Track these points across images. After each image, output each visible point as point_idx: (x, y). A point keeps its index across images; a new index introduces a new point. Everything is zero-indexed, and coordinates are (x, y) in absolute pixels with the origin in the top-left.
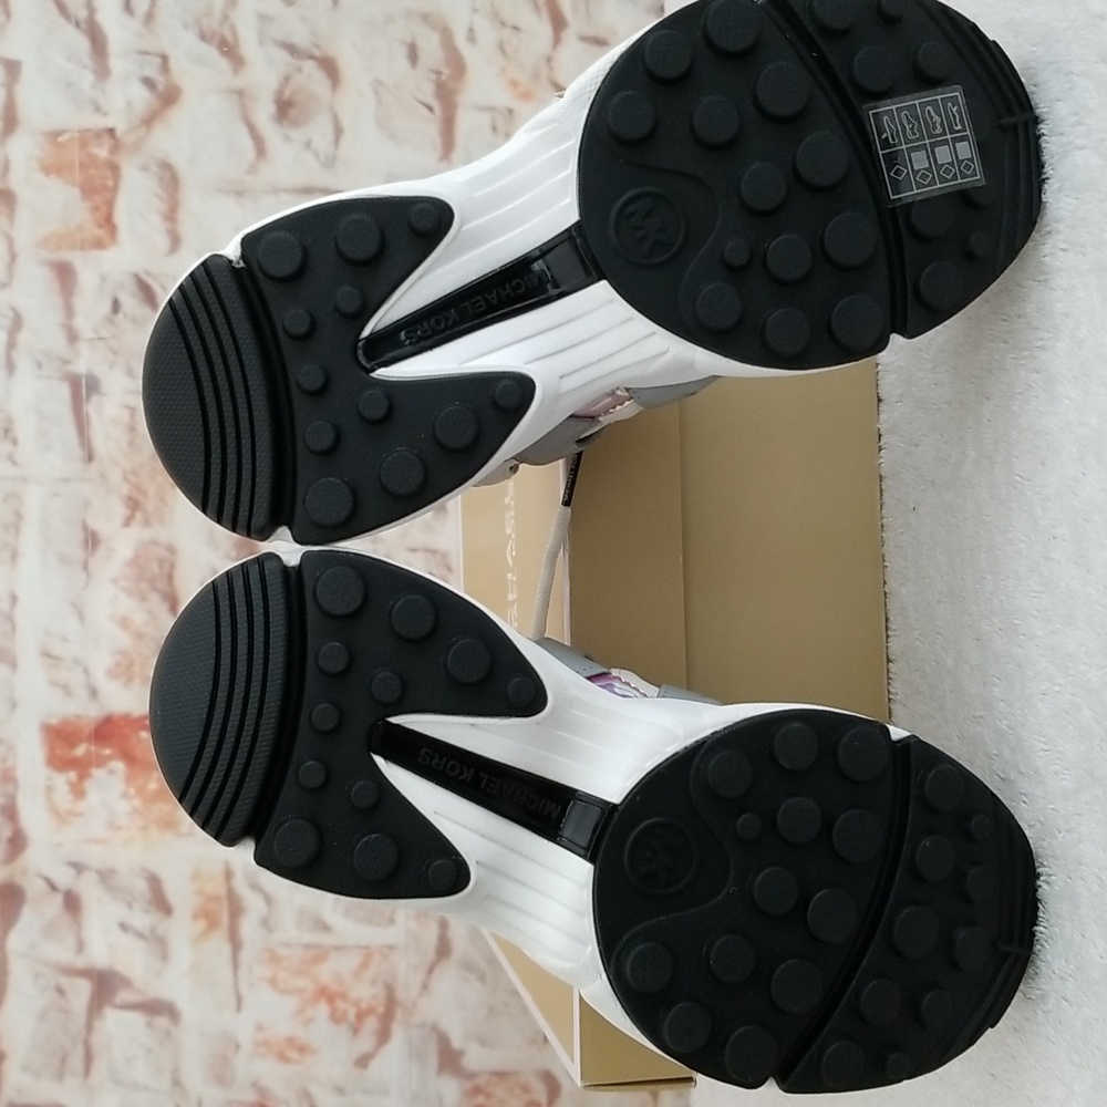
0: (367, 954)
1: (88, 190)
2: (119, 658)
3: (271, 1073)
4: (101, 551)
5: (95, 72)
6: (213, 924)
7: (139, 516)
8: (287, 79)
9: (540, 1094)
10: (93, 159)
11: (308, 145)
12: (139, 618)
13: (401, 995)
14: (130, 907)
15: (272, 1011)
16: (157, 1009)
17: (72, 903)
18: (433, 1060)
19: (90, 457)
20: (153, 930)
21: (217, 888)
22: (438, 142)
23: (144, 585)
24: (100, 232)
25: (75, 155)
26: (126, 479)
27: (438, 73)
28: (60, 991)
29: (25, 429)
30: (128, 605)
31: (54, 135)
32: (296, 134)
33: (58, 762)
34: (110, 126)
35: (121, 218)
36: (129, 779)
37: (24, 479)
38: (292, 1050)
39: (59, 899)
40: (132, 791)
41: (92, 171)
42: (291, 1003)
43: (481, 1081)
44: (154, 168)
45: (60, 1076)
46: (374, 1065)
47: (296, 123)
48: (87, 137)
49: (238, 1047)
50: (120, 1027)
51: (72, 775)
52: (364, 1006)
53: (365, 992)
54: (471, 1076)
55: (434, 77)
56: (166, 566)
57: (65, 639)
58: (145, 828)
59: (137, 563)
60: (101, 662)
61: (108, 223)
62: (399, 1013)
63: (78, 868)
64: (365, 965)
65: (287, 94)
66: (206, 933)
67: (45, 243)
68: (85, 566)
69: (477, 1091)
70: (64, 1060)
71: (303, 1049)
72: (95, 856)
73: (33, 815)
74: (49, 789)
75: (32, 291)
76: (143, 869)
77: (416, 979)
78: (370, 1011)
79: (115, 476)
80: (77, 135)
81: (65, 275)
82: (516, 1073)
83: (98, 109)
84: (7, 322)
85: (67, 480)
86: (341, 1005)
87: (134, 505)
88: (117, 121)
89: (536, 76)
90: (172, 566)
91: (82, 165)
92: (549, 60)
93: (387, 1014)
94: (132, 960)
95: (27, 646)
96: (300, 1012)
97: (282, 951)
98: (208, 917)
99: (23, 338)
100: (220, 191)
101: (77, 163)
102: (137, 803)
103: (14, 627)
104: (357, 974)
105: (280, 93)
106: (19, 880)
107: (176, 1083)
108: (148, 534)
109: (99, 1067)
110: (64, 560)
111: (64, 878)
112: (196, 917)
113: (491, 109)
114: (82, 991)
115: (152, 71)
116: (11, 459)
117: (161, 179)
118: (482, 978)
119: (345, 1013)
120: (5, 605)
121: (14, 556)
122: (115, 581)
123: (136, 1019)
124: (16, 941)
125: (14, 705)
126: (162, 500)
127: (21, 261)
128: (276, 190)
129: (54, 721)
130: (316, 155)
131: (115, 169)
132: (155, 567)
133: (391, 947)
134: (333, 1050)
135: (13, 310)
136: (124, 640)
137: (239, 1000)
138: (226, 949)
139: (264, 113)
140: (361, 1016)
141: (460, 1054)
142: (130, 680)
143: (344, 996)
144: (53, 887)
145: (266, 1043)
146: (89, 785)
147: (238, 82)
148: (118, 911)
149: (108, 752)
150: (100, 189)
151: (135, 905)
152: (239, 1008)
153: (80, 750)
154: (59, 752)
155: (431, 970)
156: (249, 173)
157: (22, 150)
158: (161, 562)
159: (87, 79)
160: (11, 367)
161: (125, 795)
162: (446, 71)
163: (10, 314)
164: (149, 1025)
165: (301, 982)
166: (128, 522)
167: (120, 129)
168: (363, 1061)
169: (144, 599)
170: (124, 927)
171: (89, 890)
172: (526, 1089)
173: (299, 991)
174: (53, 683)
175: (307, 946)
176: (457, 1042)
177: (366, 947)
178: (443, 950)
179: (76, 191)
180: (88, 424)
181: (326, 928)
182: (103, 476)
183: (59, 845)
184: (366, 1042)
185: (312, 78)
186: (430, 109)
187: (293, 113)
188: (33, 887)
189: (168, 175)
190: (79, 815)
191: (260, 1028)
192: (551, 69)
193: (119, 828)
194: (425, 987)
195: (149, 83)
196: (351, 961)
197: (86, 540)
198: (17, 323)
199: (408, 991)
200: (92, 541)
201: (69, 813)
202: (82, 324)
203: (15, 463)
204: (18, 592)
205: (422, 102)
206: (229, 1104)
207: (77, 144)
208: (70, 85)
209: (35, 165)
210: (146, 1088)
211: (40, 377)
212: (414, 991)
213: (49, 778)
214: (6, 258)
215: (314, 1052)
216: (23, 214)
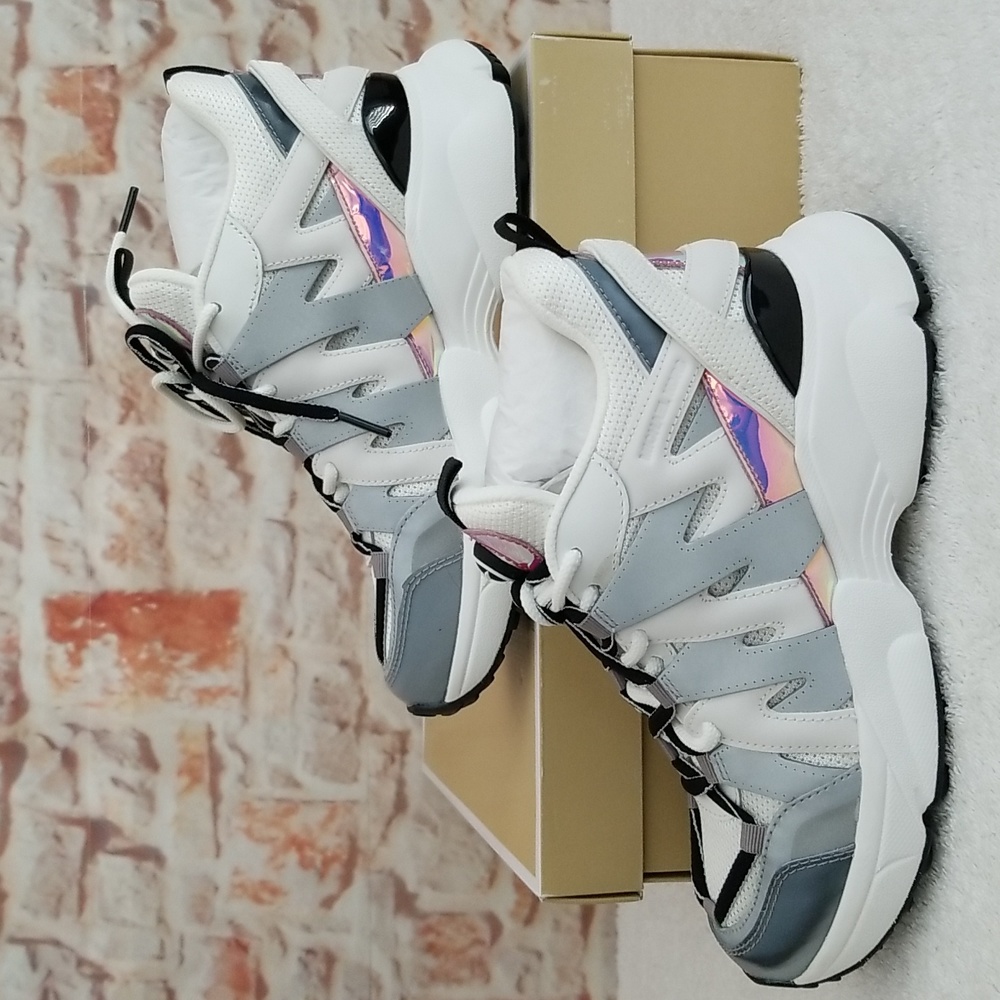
0: (333, 807)
1: (91, 120)
2: (114, 541)
3: (245, 912)
4: (99, 446)
5: (99, 15)
6: (195, 779)
7: (133, 414)
8: (271, 25)
9: (485, 932)
10: (95, 92)
12: (132, 506)
13: (362, 844)
14: (121, 763)
15: (247, 857)
16: (145, 855)
17: (69, 760)
18: (390, 902)
19: (90, 361)
20: (142, 785)
21: (200, 747)
23: (137, 477)
24: (101, 159)
25: (80, 89)
26: (122, 382)
27: (406, 24)
28: (58, 838)
29: (31, 335)
30: (122, 495)
31: (60, 71)
33: (57, 634)
34: (112, 63)
35: (120, 146)
36: (122, 649)
37: (30, 380)
38: (264, 892)
39: (57, 756)
40: (124, 660)
41: (95, 104)
42: (265, 851)
43: (432, 921)
44: (151, 102)
45: (56, 914)
46: (338, 906)
48: (90, 73)
49: (216, 889)
50: (110, 870)
51: (71, 646)
52: (329, 854)
53: (330, 842)
54: (423, 916)
55: (402, 27)
56: (157, 461)
57: (65, 524)
58: (135, 694)
59: (131, 456)
60: (98, 544)
61: (108, 151)
62: (360, 860)
63: (75, 728)
64: (331, 817)
65: (271, 38)
66: (188, 788)
67: (51, 167)
68: (85, 459)
69: (428, 930)
70: (60, 899)
71: (275, 891)
72: (90, 718)
73: (34, 681)
74: (49, 659)
75: (39, 210)
76: (134, 730)
77: (376, 830)
78: (335, 858)
79: (112, 379)
80: (81, 71)
81: (68, 197)
82: (462, 914)
83: (100, 48)
84: (16, 238)
85: (68, 381)
86: (309, 853)
87: (128, 405)
88: (118, 59)
89: (494, 30)
90: (163, 461)
91: (86, 98)
92: (506, 15)
93: (350, 860)
94: (122, 811)
95: (31, 529)
96: (272, 858)
97: (257, 805)
98: (190, 772)
99: (30, 252)
101: (81, 96)
102: (129, 671)
103: (20, 512)
104: (324, 825)
105: (264, 37)
106: (21, 739)
107: (161, 920)
108: (141, 431)
109: (92, 907)
110: (66, 453)
111: (62, 737)
112: (180, 773)
114: (77, 838)
115: (150, 15)
116: (17, 360)
117: (156, 112)
118: (434, 830)
119: (313, 860)
120: (12, 492)
121: (21, 449)
122: (111, 473)
123: (125, 864)
124: (18, 793)
125: (19, 581)
126: (154, 401)
127: (30, 182)
129: (55, 597)
131: (115, 102)
132: (147, 461)
133: (354, 802)
134: (301, 892)
135: (22, 227)
136: (119, 525)
137: (218, 847)
138: (207, 803)
139: (250, 54)
140: (327, 863)
141: (414, 897)
142: (124, 560)
143: (312, 845)
144: (52, 745)
145: (241, 886)
146: (86, 655)
147: (228, 27)
148: (111, 767)
149: (103, 625)
150: (101, 120)
151: (126, 763)
152: (218, 855)
153: (78, 623)
154: (58, 625)
155: (389, 823)
157: (32, 82)
158: (152, 457)
159: (92, 20)
160: (19, 278)
161: (118, 664)
162: (414, 22)
163: (19, 230)
164: (137, 868)
165: (273, 832)
166: (123, 420)
167: (121, 66)
168: (328, 903)
169: (137, 489)
170: (116, 782)
171: (85, 748)
172: (472, 929)
173: (272, 840)
174: (55, 563)
175: (279, 800)
176: (411, 887)
177: (332, 802)
178: (400, 804)
179: (80, 121)
180: (88, 332)
181: (297, 785)
182: (101, 379)
183: (58, 708)
184: (331, 886)
185: (293, 26)
186: (399, 56)
187: (276, 55)
188: (34, 745)
189: (162, 109)
190: (76, 681)
191: (236, 872)
192: (507, 23)
193: (112, 693)
194: (384, 837)
195: (146, 25)
196: (320, 814)
197: (85, 436)
198: (25, 238)
199: (369, 839)
200: (90, 436)
201: (67, 679)
202: (84, 241)
203: (22, 365)
204: (24, 481)
205: (391, 50)
206: (208, 940)
207: (81, 79)
208: (76, 25)
209: (43, 97)
210: (134, 925)
211: (46, 288)
212: (374, 841)
213: (49, 648)
214: (16, 180)
215: (285, 894)
216: (32, 141)
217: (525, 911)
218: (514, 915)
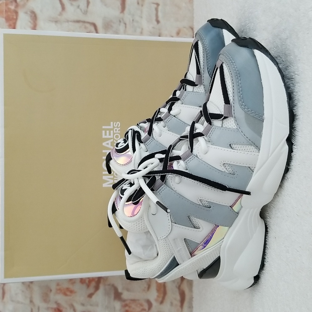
1: (8, 19)
3: (61, 299)
9: (146, 306)
10: (9, 9)
11: (78, 7)
18: (112, 296)
22: (120, 7)
25: (4, 8)
32: (75, 3)
38: (68, 292)
41: (9, 13)
43: (127, 302)
44: (29, 13)
46: (94, 298)
48: (8, 2)
49: (51, 290)
52: (91, 279)
54: (124, 301)
62: (102, 281)
69: (126, 305)
71: (72, 292)
78: (93, 280)
80: (4, 2)
82: (138, 300)
91: (6, 11)
93: (98, 281)
100: (50, 21)
101: (4, 11)
107: (31, 301)
109: (7, 296)
117: (31, 16)
119: (85, 281)
128: (68, 21)
130: (81, 10)
131: (16, 13)
134: (81, 292)
140: (90, 282)
141: (121, 294)
145: (60, 290)
150: (11, 19)
156: (59, 15)
168: (90, 296)
172: (141, 305)
176: (120, 290)
179: (4, 20)
184: (91, 290)
189: (33, 15)
191: (58, 285)
206: (48, 309)
207: (4, 4)
210: (22, 303)
215: (75, 292)
217: (160, 299)
218: (156, 300)
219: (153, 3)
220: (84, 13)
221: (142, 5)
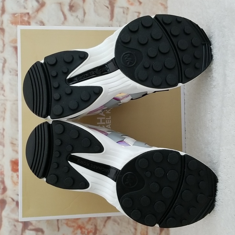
0: (90, 219)
10: (23, 20)
11: (77, 17)
13: (98, 228)
15: (67, 231)
16: (39, 230)
17: (18, 204)
22: (110, 16)
25: (19, 19)
28: (15, 226)
29: (7, 88)
31: (14, 14)
32: (74, 14)
33: (14, 170)
34: (28, 12)
37: (6, 100)
39: (15, 203)
41: (24, 23)
42: (71, 229)
44: (39, 23)
47: (74, 11)
48: (22, 15)
52: (89, 230)
53: (90, 227)
57: (16, 140)
62: (98, 232)
65: (72, 4)
67: (12, 42)
73: (8, 183)
74: (12, 177)
75: (9, 54)
77: (102, 224)
78: (91, 231)
80: (20, 14)
83: (25, 8)
84: (3, 61)
85: (17, 100)
86: (84, 230)
88: (30, 11)
93: (95, 232)
95: (7, 141)
96: (73, 232)
99: (6, 65)
101: (20, 21)
103: (4, 137)
104: (88, 223)
105: (70, 3)
106: (5, 198)
111: (16, 198)
113: (123, 8)
114: (20, 226)
116: (3, 95)
118: (118, 224)
119: (85, 232)
120: (2, 131)
121: (4, 119)
123: (33, 233)
124: (5, 213)
125: (4, 156)
127: (6, 46)
129: (13, 160)
130: (79, 19)
131: (29, 23)
135: (4, 58)
137: (59, 228)
139: (66, 9)
140: (88, 233)
143: (84, 228)
144: (13, 200)
152: (59, 230)
154: (14, 167)
155: (106, 222)
156: (62, 24)
157: (6, 18)
160: (3, 72)
163: (3, 59)
164: (37, 234)
165: (74, 224)
167: (30, 13)
173: (73, 226)
174: (14, 150)
183: (15, 190)
186: (108, 8)
187: (73, 9)
188: (9, 200)
189: (42, 24)
194: (104, 226)
195: (38, 1)
198: (5, 61)
199: (100, 227)
203: (4, 96)
204: (5, 128)
205: (106, 6)
207: (20, 16)
208: (18, 2)
209: (9, 22)
211: (11, 75)
212: (102, 227)
213: (12, 174)
214: (2, 45)
216: (6, 34)
219: (136, 12)
220: (81, 22)
221: (127, 14)
